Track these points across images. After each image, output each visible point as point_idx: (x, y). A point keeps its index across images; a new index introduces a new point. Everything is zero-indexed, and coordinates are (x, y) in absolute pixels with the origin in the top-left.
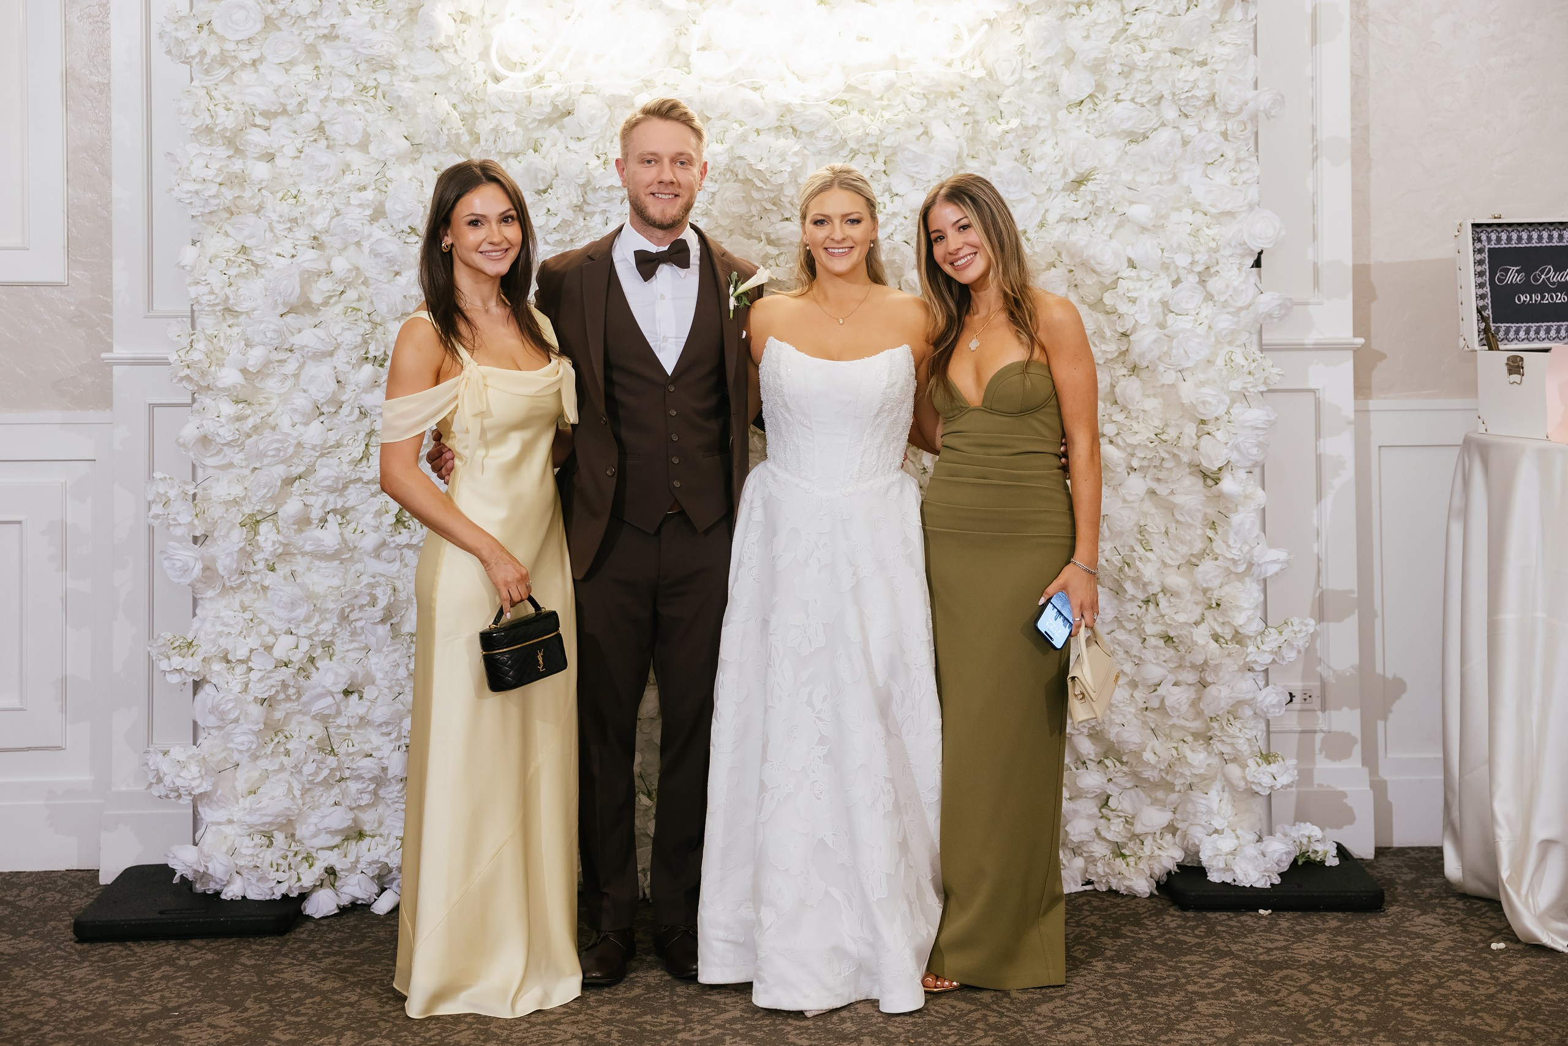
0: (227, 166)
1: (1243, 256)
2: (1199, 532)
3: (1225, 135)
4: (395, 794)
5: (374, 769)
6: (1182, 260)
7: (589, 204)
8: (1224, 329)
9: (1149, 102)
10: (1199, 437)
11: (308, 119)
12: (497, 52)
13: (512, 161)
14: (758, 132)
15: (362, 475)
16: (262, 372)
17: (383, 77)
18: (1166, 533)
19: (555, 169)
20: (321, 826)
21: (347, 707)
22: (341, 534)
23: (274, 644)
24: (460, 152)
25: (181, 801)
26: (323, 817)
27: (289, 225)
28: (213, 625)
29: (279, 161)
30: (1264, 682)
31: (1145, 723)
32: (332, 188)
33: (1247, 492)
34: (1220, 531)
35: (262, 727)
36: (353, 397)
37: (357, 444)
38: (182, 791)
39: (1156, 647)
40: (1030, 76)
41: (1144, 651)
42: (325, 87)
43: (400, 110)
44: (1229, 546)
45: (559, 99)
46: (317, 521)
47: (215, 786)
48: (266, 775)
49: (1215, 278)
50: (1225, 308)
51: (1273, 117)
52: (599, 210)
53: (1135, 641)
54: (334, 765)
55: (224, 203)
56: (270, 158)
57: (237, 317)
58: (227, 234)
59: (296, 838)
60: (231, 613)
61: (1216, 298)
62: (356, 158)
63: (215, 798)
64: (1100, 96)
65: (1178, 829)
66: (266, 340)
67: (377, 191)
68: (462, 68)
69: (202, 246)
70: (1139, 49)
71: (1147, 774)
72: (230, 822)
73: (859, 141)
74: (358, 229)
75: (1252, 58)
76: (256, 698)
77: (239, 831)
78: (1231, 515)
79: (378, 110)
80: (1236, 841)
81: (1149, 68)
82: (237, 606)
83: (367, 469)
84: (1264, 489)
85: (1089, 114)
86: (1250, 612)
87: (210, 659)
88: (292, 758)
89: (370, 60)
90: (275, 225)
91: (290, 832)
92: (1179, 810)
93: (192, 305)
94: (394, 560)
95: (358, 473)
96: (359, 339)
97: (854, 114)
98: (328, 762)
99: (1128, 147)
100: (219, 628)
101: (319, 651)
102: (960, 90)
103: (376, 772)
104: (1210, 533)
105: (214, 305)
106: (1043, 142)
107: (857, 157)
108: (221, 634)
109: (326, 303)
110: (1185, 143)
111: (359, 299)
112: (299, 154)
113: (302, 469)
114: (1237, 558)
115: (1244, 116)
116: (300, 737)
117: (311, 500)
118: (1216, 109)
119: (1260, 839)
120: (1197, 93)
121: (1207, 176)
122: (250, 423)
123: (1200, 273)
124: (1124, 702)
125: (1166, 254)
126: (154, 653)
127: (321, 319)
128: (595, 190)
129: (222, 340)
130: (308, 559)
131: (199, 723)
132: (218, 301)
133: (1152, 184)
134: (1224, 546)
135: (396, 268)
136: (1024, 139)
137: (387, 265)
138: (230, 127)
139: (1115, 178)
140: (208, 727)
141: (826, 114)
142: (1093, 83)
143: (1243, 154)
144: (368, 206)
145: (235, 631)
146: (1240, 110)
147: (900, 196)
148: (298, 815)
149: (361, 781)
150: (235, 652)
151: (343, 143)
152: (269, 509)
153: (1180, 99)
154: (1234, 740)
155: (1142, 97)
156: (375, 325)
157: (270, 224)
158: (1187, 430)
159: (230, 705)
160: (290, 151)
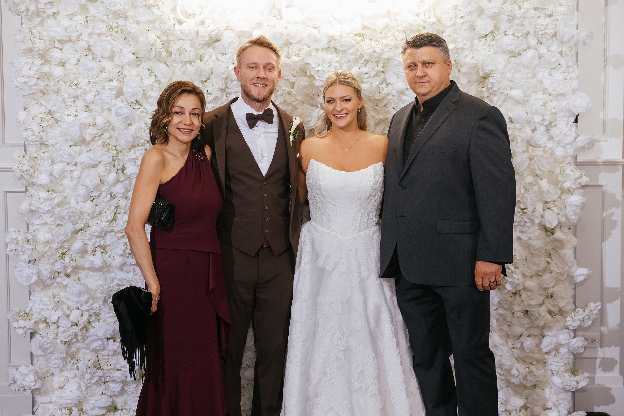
0: (41, 69)
1: (569, 116)
2: (543, 259)
3: (561, 53)
4: (133, 389)
5: (121, 377)
6: (537, 119)
7: (228, 88)
8: (559, 155)
9: (522, 35)
10: (544, 210)
11: (83, 44)
12: (180, 8)
13: (188, 66)
14: (317, 50)
15: (114, 228)
16: (62, 175)
17: (121, 22)
18: (526, 259)
19: (211, 70)
20: (96, 405)
21: (108, 346)
22: (103, 258)
23: (70, 314)
24: (161, 61)
25: (25, 392)
26: (97, 401)
27: (73, 99)
28: (39, 305)
29: (68, 66)
30: (573, 335)
31: (512, 355)
32: (95, 80)
33: (568, 239)
34: (553, 258)
35: (65, 355)
36: (108, 189)
37: (110, 213)
38: (26, 388)
39: (519, 317)
40: (459, 21)
41: (513, 319)
42: (91, 27)
43: (130, 39)
44: (558, 266)
45: (213, 33)
46: (91, 252)
47: (42, 385)
48: (67, 379)
49: (555, 128)
50: (559, 144)
51: (587, 44)
52: (234, 91)
53: (508, 314)
54: (101, 374)
55: (40, 88)
56: (63, 64)
57: (48, 147)
58: (41, 105)
59: (84, 410)
60: (48, 299)
61: (555, 139)
62: (107, 64)
63: (43, 391)
64: (496, 32)
65: (528, 407)
66: (63, 159)
67: (118, 81)
68: (162, 17)
69: (29, 111)
70: (518, 7)
71: (514, 380)
72: (50, 402)
73: (370, 55)
74: (109, 102)
75: (576, 13)
76: (62, 341)
77: (55, 407)
78: (559, 251)
79: (119, 39)
80: (558, 414)
81: (522, 18)
82: (51, 295)
83: (116, 225)
84: (576, 237)
85: (491, 42)
86: (568, 300)
87: (38, 321)
88: (80, 371)
89: (114, 12)
90: (66, 99)
91: (80, 407)
92: (530, 398)
93: (25, 141)
94: (130, 272)
95: (112, 228)
96: (111, 159)
97: (367, 41)
98: (98, 373)
99: (510, 60)
100: (42, 306)
101: (93, 318)
102: (423, 29)
103: (123, 379)
104: (549, 260)
105: (35, 141)
106: (466, 56)
107: (369, 64)
108: (43, 309)
109: (93, 140)
110: (540, 57)
111: (110, 138)
112: (78, 63)
113: (82, 225)
114: (562, 273)
115: (572, 43)
116: (84, 360)
117: (88, 242)
118: (557, 39)
119: (569, 413)
120: (548, 31)
121: (551, 75)
122: (56, 201)
123: (546, 125)
124: (502, 345)
125: (529, 115)
126: (10, 318)
127: (91, 148)
128: (232, 81)
129: (39, 160)
130: (86, 271)
131: (34, 353)
132: (37, 139)
133: (523, 79)
134: (555, 266)
135: (129, 122)
136: (456, 55)
137: (124, 120)
138: (42, 49)
139: (504, 76)
140: (38, 355)
141: (353, 41)
142: (493, 25)
143: (570, 63)
144: (114, 89)
145: (50, 308)
146: (570, 40)
147: (391, 84)
148: (84, 399)
149: (115, 383)
150: (50, 318)
151: (100, 56)
152: (66, 245)
153: (538, 34)
154: (559, 364)
155: (518, 33)
156: (118, 152)
157: (64, 99)
158: (537, 207)
159: (49, 345)
160: (73, 61)
